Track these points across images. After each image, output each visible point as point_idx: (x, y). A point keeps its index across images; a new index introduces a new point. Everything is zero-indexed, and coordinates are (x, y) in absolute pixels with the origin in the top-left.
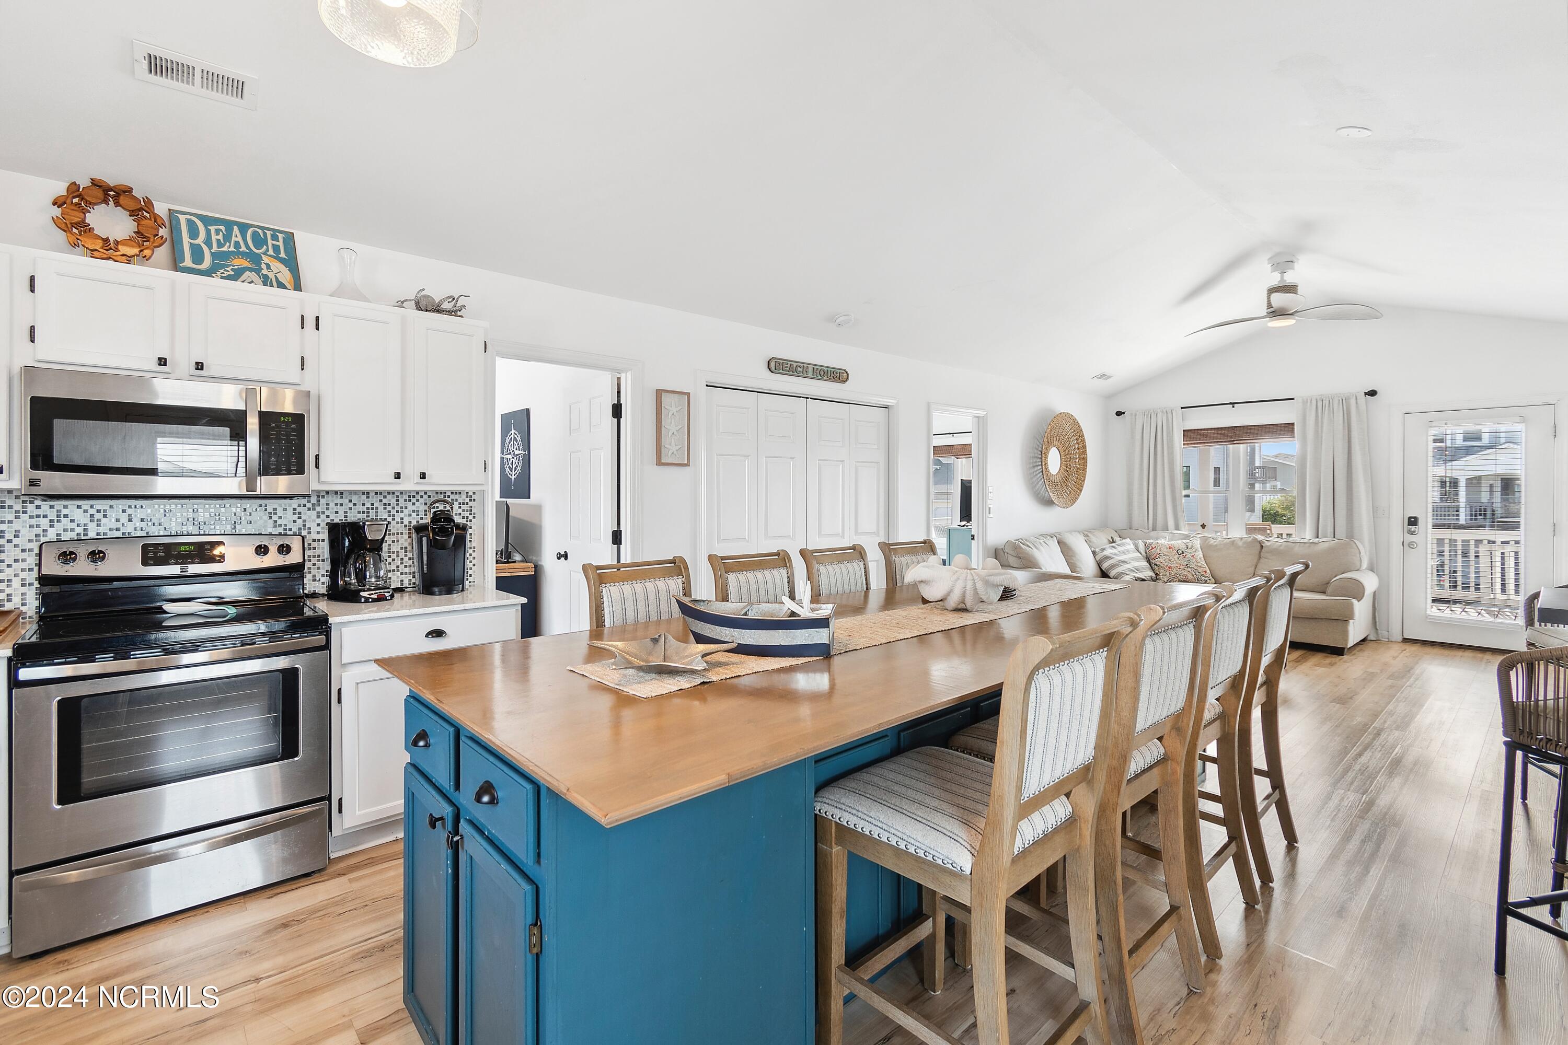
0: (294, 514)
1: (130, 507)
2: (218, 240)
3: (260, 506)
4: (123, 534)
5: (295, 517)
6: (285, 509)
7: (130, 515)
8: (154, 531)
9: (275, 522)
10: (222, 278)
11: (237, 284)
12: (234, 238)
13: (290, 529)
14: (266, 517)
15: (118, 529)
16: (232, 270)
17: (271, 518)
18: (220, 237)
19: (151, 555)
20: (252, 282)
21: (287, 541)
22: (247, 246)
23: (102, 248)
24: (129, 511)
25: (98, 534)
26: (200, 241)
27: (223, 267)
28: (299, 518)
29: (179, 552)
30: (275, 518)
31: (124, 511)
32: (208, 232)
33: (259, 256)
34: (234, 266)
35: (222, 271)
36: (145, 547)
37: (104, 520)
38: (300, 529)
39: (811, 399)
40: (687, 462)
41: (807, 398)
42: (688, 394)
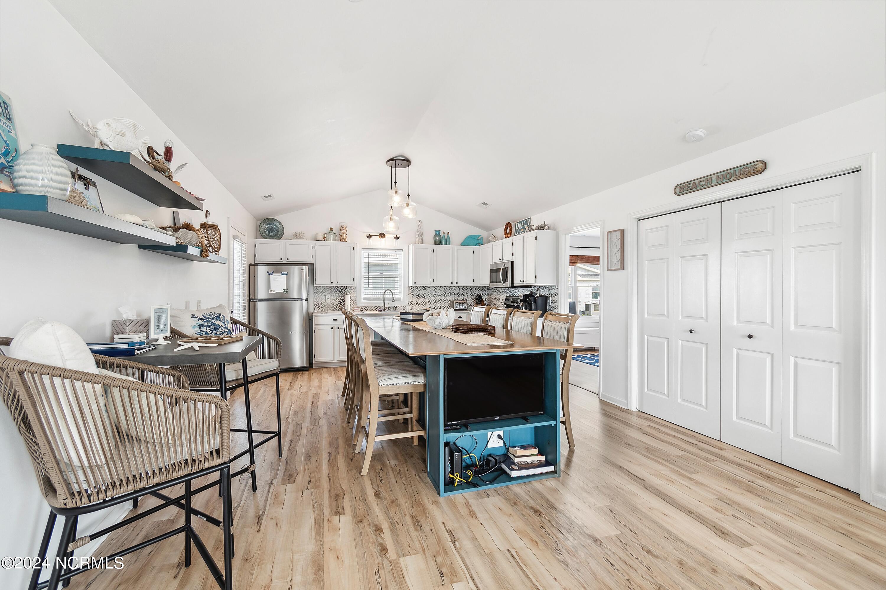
18: (520, 226)
22: (523, 225)
23: (506, 237)
26: (518, 228)
34: (521, 231)
35: (518, 234)
39: (726, 201)
40: (622, 268)
41: (721, 202)
42: (623, 230)
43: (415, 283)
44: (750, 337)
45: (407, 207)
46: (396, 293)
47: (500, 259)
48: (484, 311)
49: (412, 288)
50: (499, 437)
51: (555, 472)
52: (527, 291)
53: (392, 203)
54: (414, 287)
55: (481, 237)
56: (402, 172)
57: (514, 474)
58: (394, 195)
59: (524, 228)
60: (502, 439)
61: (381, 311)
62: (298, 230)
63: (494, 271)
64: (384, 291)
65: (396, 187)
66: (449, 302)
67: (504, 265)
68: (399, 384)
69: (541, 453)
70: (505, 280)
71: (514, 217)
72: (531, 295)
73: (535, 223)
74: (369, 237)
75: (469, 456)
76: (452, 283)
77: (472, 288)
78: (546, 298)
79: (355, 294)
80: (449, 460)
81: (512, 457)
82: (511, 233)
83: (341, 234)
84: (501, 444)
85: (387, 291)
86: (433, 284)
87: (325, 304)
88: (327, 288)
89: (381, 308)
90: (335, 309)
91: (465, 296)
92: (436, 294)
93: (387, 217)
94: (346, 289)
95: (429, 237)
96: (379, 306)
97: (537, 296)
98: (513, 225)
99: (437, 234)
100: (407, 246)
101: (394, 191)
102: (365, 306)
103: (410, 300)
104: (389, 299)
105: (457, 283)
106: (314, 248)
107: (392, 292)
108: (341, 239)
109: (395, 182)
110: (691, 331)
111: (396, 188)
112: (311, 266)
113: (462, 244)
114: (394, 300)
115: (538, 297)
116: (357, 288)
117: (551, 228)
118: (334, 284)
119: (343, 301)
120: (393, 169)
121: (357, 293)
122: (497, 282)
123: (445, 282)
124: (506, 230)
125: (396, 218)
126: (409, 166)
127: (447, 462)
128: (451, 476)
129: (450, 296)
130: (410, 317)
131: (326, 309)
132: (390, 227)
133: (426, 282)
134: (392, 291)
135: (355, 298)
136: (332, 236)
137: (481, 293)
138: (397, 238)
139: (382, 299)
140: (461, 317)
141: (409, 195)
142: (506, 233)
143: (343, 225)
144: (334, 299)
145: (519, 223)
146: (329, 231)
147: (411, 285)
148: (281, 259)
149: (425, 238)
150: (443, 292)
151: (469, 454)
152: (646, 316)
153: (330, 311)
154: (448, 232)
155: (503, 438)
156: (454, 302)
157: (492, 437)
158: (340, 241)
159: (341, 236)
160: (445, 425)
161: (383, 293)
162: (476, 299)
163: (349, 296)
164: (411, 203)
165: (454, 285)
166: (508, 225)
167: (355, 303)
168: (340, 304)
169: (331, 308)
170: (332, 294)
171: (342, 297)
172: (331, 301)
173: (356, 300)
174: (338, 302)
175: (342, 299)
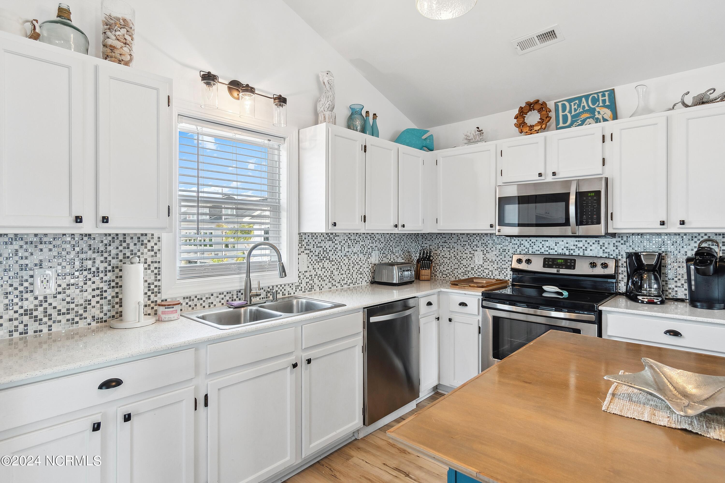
0: (614, 246)
1: (543, 241)
2: (575, 108)
3: (596, 241)
4: (541, 253)
5: (615, 248)
6: (609, 244)
7: (543, 245)
8: (552, 252)
9: (604, 250)
10: (575, 126)
11: (583, 127)
12: (582, 104)
13: (612, 255)
14: (599, 248)
15: (539, 251)
16: (580, 121)
17: (601, 248)
18: (576, 107)
19: (547, 263)
20: (590, 124)
21: (607, 261)
22: (588, 106)
23: (529, 130)
24: (543, 243)
25: (532, 252)
26: (566, 112)
27: (576, 121)
28: (617, 249)
29: (557, 262)
30: (604, 248)
31: (541, 243)
32: (571, 106)
33: (594, 109)
34: (581, 119)
35: (575, 123)
36: (545, 259)
37: (534, 246)
38: (617, 255)
43: (335, 224)
49: (307, 237)
54: (311, 236)
59: (589, 111)
76: (396, 226)
79: (157, 258)
99: (357, 113)
108: (111, 55)
118: (89, 226)
121: (161, 256)
129: (372, 255)
133: (354, 224)
138: (281, 101)
143: (114, 14)
145: (571, 100)
150: (360, 245)
154: (375, 114)
165: (399, 229)
167: (156, 290)
168: (98, 299)
169: (59, 318)
170: (64, 264)
171: (106, 272)
172: (60, 289)
173: (159, 277)
174: (90, 290)
175: (105, 278)
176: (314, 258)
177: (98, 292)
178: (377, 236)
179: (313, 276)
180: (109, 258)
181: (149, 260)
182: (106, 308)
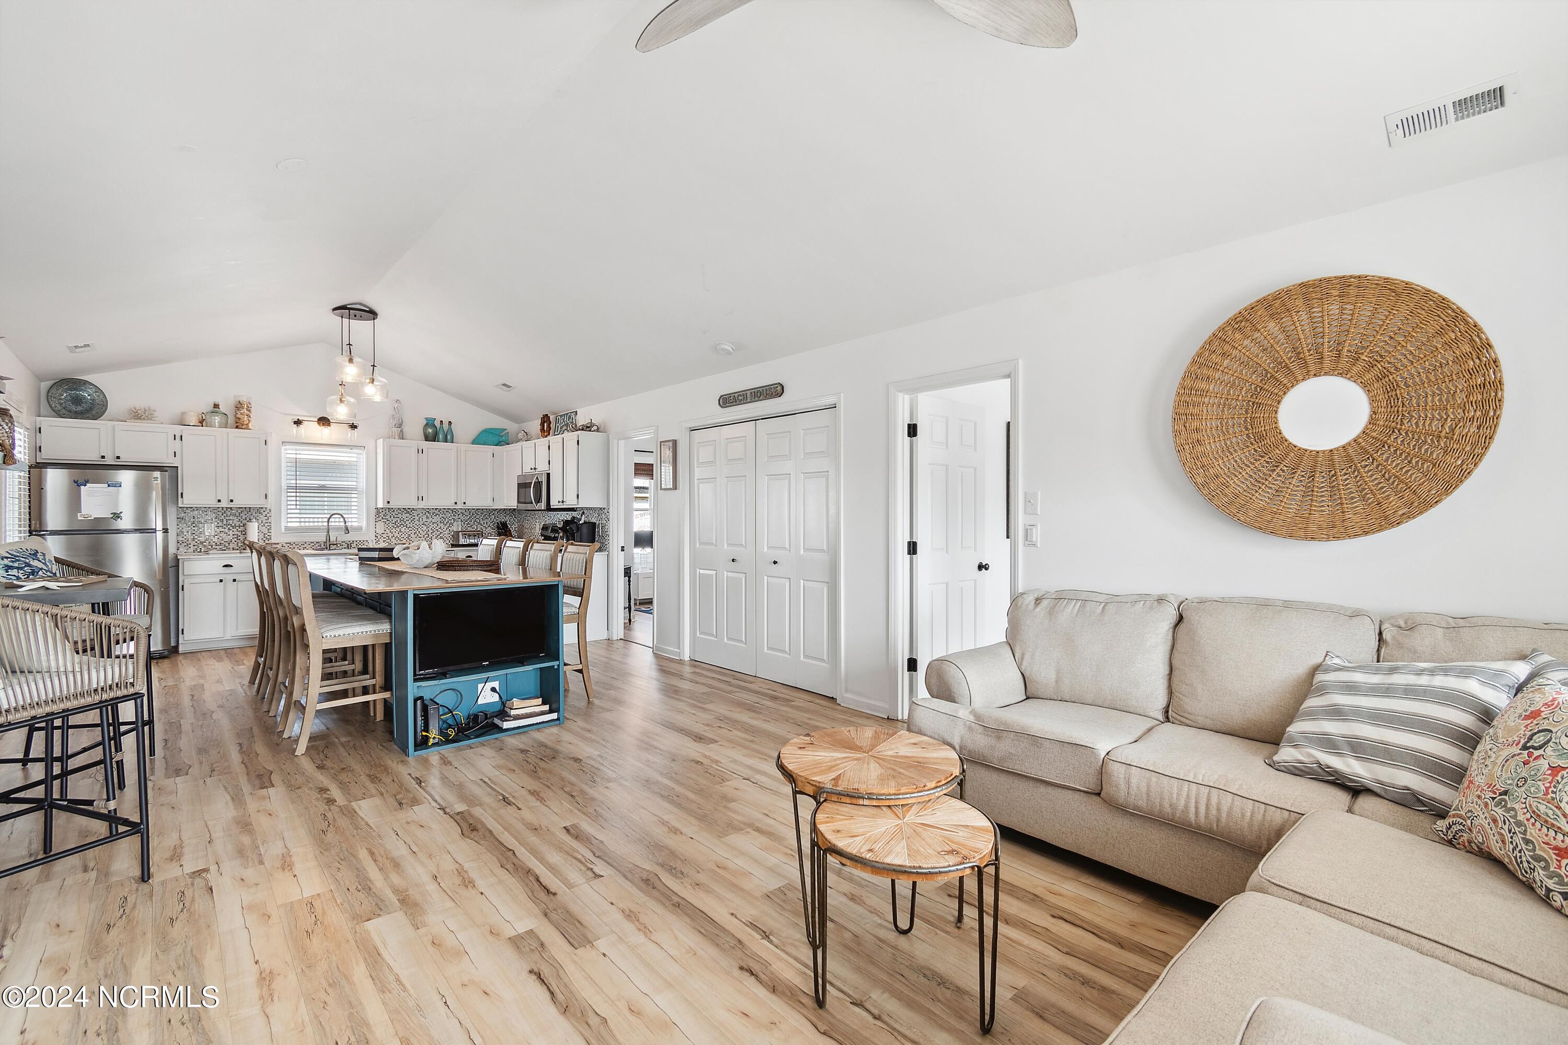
39: (759, 420)
40: (675, 487)
41: (756, 420)
42: (676, 440)
43: (389, 502)
44: (775, 562)
45: (371, 384)
46: (350, 520)
47: (531, 469)
48: (495, 544)
49: (383, 510)
50: (493, 690)
51: (558, 719)
52: (568, 516)
53: (344, 376)
54: (387, 510)
55: (507, 431)
56: (360, 327)
57: (506, 725)
58: (347, 363)
59: (567, 425)
60: (497, 693)
61: (322, 549)
62: (140, 402)
63: (523, 486)
64: (328, 516)
65: (350, 352)
66: (452, 534)
67: (537, 478)
68: (353, 634)
69: (544, 703)
70: (538, 500)
71: (556, 405)
72: (573, 521)
73: (581, 420)
74: (298, 423)
75: (453, 714)
76: (456, 503)
77: (491, 511)
78: (593, 526)
79: (269, 521)
80: (422, 716)
81: (508, 710)
82: (550, 430)
83: (238, 416)
84: (496, 698)
85: (333, 516)
86: (422, 505)
87: (202, 539)
88: (206, 509)
89: (322, 545)
90: (225, 548)
91: (479, 523)
92: (428, 520)
93: (333, 397)
94: (248, 513)
95: (415, 428)
96: (317, 541)
97: (581, 522)
98: (552, 418)
99: (430, 423)
100: (374, 441)
101: (347, 359)
102: (289, 541)
103: (380, 531)
104: (337, 529)
105: (465, 503)
106: (178, 438)
107: (344, 518)
108: (239, 425)
109: (349, 344)
110: (733, 560)
111: (350, 354)
112: (172, 473)
113: (474, 442)
114: (347, 530)
115: (582, 524)
116: (272, 511)
117: (601, 429)
118: (224, 504)
119: (244, 533)
120: (346, 321)
121: (272, 520)
122: (525, 503)
123: (446, 501)
124: (542, 424)
125: (352, 400)
126: (374, 319)
127: (419, 718)
128: (424, 734)
129: (454, 524)
130: (375, 555)
131: (204, 548)
132: (341, 412)
133: (410, 501)
134: (344, 516)
135: (269, 527)
136: (217, 419)
137: (507, 519)
138: (353, 427)
139: (323, 529)
140: (471, 557)
141: (374, 366)
142: (542, 430)
143: (241, 399)
144: (223, 530)
145: (561, 416)
146: (211, 408)
147: (380, 505)
148: (103, 457)
149: (406, 429)
150: (440, 517)
151: (451, 712)
152: (698, 545)
153: (215, 551)
154: (450, 422)
155: (498, 691)
156: (460, 533)
157: (483, 691)
158: (237, 427)
159: (239, 419)
160: (415, 675)
161: (326, 520)
162: (498, 528)
163: (256, 524)
164: (376, 376)
165: (460, 506)
166: (545, 419)
167: (268, 537)
168: (236, 539)
169: (216, 547)
170: (218, 522)
171: (239, 526)
172: (216, 533)
173: (270, 531)
174: (231, 535)
175: (239, 530)
176: (391, 525)
177: (236, 536)
178: (460, 511)
179: (390, 537)
180: (242, 520)
181: (264, 521)
182: (239, 544)
